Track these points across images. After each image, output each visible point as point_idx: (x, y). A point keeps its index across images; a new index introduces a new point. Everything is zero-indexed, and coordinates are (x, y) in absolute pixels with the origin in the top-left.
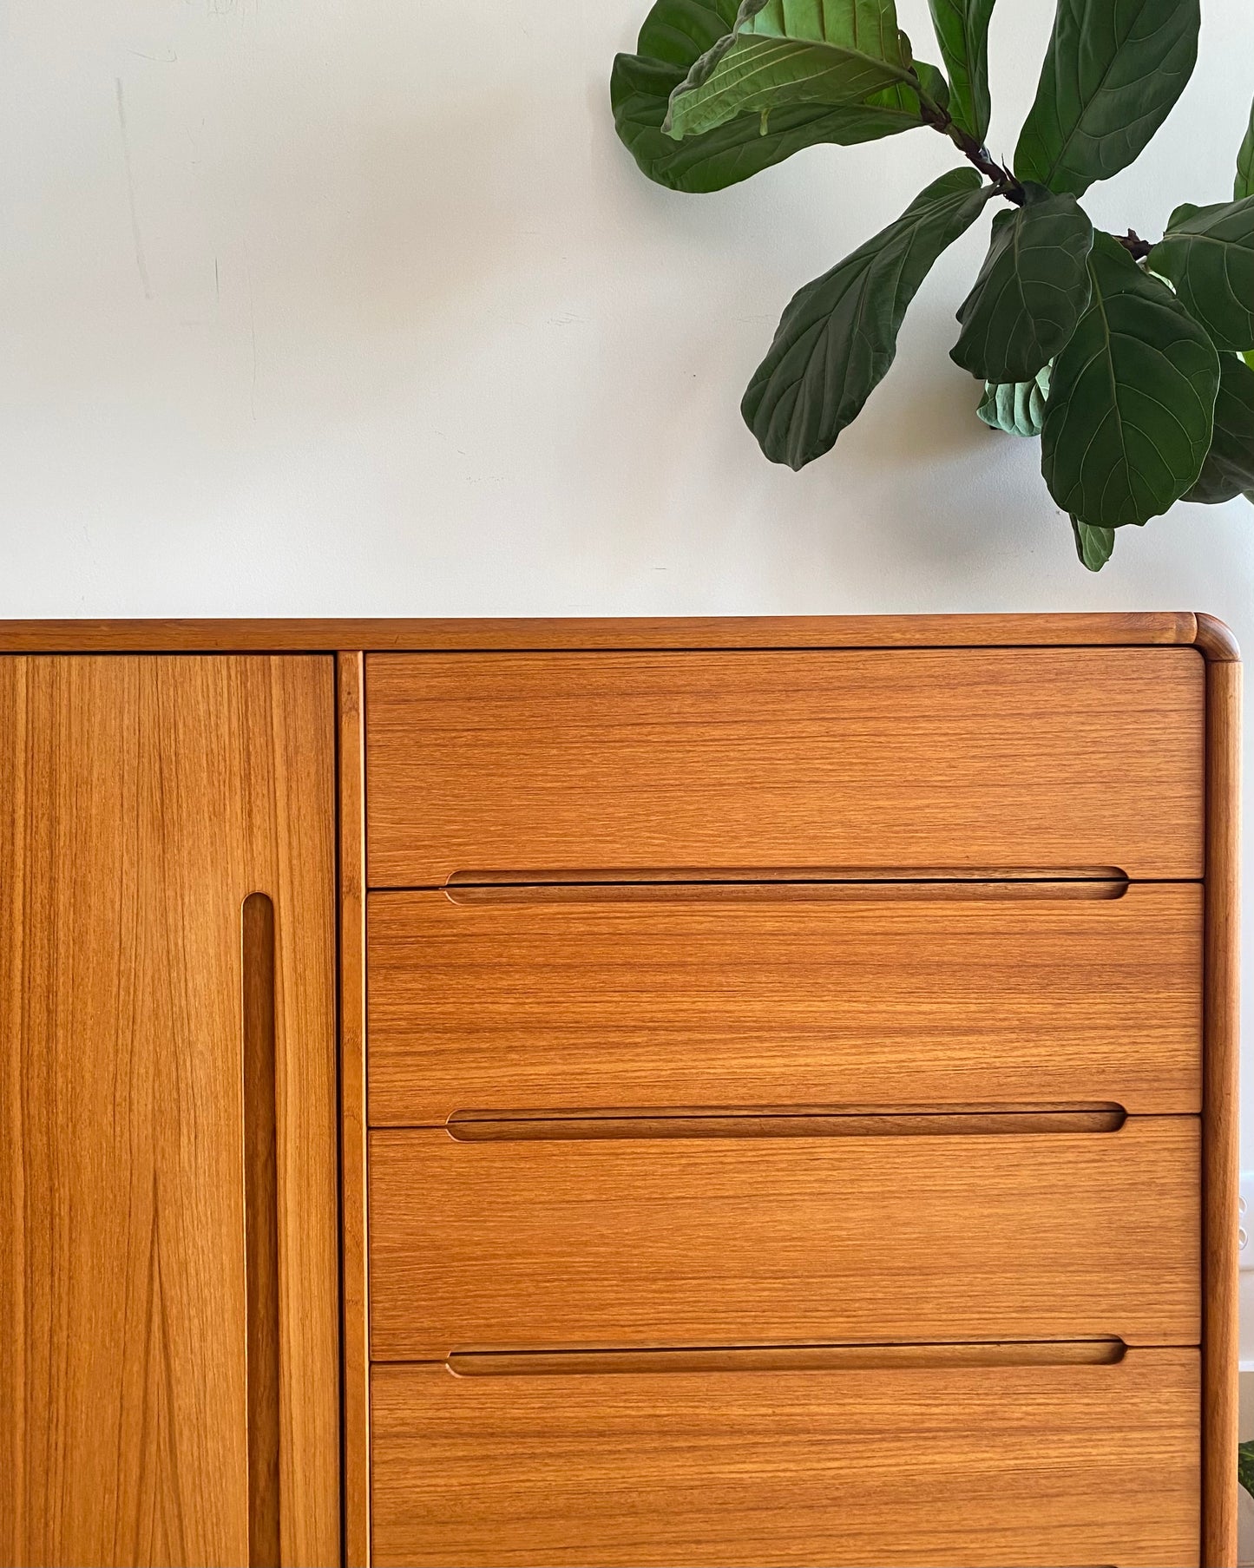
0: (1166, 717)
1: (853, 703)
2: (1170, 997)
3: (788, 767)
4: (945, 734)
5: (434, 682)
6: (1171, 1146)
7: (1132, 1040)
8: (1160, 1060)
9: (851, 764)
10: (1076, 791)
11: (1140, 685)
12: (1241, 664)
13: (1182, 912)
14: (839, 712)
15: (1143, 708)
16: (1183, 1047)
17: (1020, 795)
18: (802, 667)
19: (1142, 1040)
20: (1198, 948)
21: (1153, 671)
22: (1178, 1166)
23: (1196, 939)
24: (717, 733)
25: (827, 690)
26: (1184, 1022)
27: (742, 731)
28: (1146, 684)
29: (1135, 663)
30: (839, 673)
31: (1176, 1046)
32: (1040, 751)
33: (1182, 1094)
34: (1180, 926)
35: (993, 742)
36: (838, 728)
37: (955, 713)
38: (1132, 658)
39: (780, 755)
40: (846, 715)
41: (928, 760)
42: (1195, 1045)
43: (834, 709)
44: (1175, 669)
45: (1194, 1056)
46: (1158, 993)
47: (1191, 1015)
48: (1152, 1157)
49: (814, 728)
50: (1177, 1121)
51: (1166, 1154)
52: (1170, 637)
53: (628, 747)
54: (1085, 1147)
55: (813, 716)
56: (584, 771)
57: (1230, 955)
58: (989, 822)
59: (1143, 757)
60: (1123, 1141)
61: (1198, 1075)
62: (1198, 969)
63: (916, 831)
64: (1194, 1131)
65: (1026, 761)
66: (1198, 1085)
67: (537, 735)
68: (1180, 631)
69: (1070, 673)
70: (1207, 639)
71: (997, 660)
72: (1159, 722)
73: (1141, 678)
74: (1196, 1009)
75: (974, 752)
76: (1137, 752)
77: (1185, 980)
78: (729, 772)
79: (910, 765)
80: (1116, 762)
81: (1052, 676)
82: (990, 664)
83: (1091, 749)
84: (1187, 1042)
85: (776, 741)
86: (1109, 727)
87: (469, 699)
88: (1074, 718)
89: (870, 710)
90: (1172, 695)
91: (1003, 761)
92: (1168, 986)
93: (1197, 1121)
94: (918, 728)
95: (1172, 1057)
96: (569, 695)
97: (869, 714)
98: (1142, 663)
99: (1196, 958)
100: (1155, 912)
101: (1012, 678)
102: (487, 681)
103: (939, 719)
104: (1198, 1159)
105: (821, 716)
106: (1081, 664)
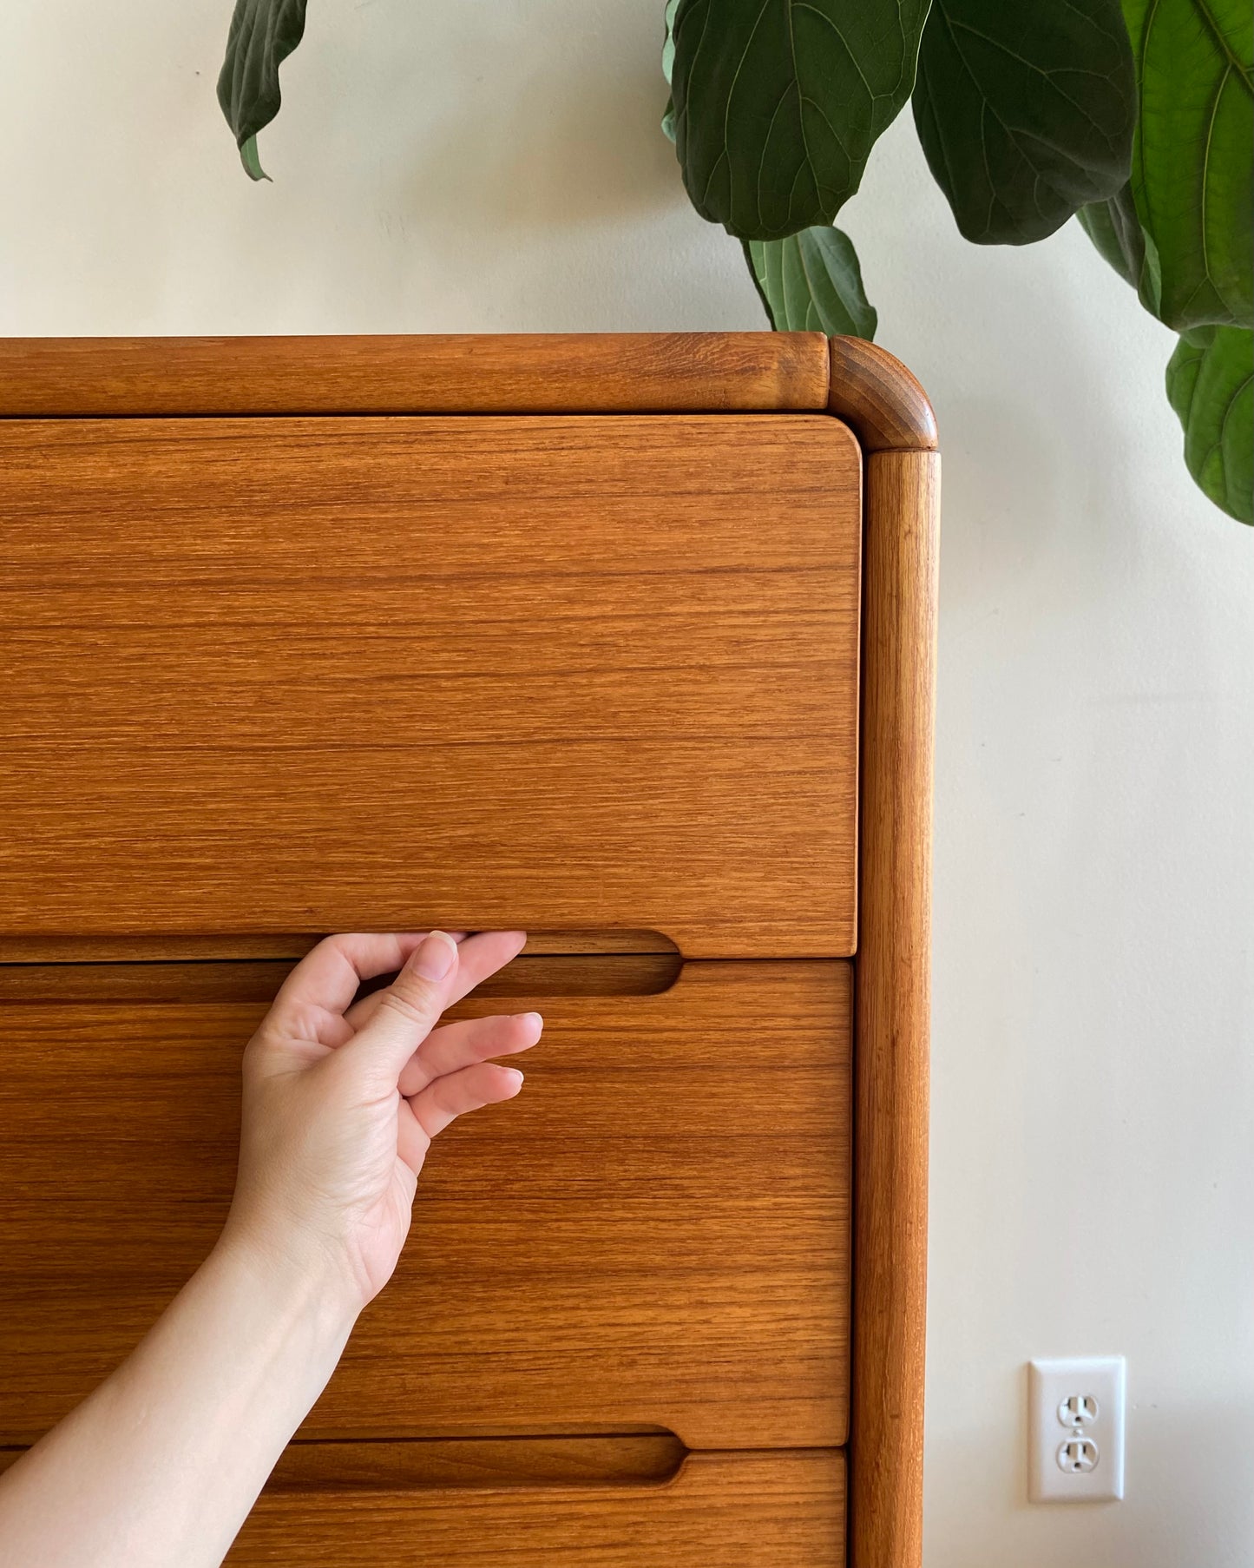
0: (766, 584)
1: (28, 551)
2: (778, 1207)
4: (246, 626)
6: (781, 1513)
7: (695, 1297)
8: (758, 1339)
9: (29, 696)
11: (701, 509)
12: (937, 458)
13: (804, 1022)
15: (713, 563)
16: (807, 1311)
19: (720, 1298)
20: (841, 1099)
21: (737, 474)
22: (794, 1553)
23: (835, 1081)
26: (810, 1258)
28: (720, 507)
31: (793, 1310)
32: (473, 666)
33: (804, 1410)
34: (800, 1050)
35: (363, 646)
37: (270, 575)
38: (685, 440)
40: (9, 579)
41: (210, 687)
42: (832, 1307)
44: (788, 468)
45: (832, 1331)
46: (751, 1197)
47: (825, 1244)
48: (741, 1535)
50: (796, 1466)
51: (771, 1528)
52: (767, 388)
54: (595, 1516)
57: (902, 1121)
59: (714, 681)
60: (677, 1506)
61: (839, 1368)
62: (843, 1148)
63: (190, 852)
64: (831, 1481)
65: (441, 690)
66: (841, 1390)
68: (788, 372)
69: (539, 477)
70: (852, 395)
71: (364, 442)
72: (750, 598)
73: (709, 492)
74: (837, 1233)
76: (702, 668)
77: (811, 1170)
79: (168, 698)
80: (649, 693)
81: (499, 486)
82: (346, 456)
83: (591, 663)
84: (817, 1301)
86: (633, 609)
88: (550, 588)
89: (66, 566)
90: (780, 533)
91: (387, 690)
92: (774, 1184)
93: (840, 1462)
94: (186, 610)
95: (783, 1332)
97: (64, 577)
98: (708, 453)
99: (837, 1121)
100: (743, 1023)
101: (399, 489)
103: (231, 588)
104: (841, 1538)
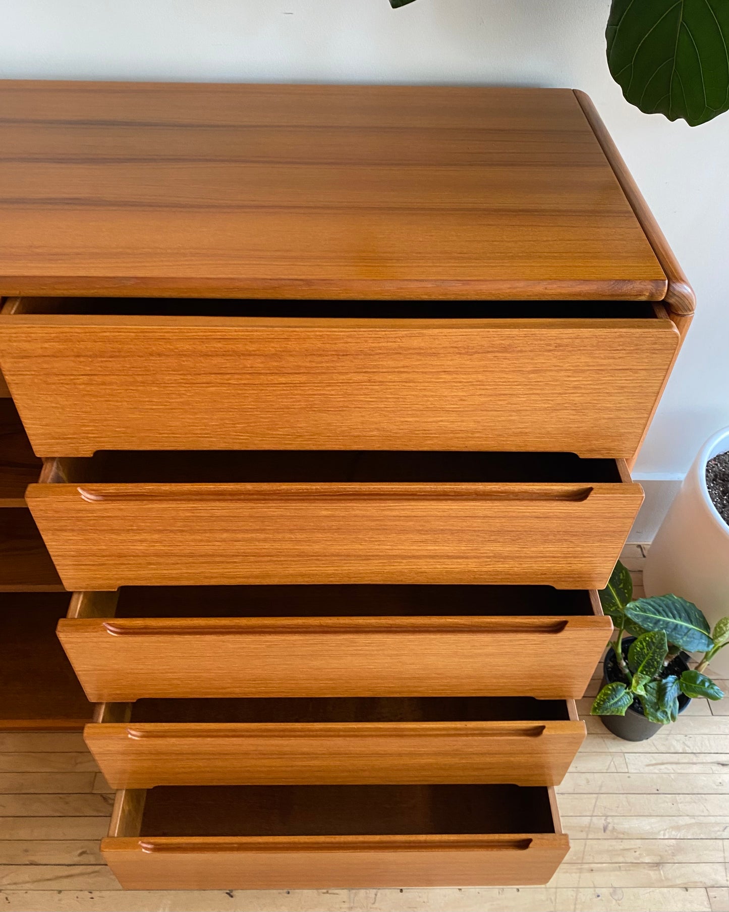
0: (636, 373)
1: (391, 363)
3: (339, 399)
4: (460, 382)
5: (46, 345)
9: (387, 398)
10: (554, 414)
11: (621, 354)
14: (379, 368)
15: (621, 367)
17: (511, 416)
18: (349, 340)
24: (283, 380)
25: (371, 355)
27: (303, 378)
28: (627, 353)
29: (622, 339)
30: (380, 345)
32: (531, 392)
35: (496, 387)
36: (377, 378)
37: (470, 370)
39: (333, 392)
40: (384, 370)
41: (445, 396)
43: (375, 366)
44: (655, 343)
49: (360, 377)
53: (213, 386)
55: (358, 370)
56: (181, 400)
58: (485, 429)
59: (611, 396)
65: (519, 397)
67: (139, 379)
69: (567, 346)
72: (629, 376)
73: (625, 350)
75: (483, 392)
76: (607, 393)
78: (294, 402)
79: (431, 399)
80: (589, 399)
82: (503, 340)
83: (572, 391)
85: (329, 385)
86: (589, 379)
87: (78, 356)
88: (563, 373)
89: (404, 367)
90: (646, 360)
91: (502, 398)
94: (441, 378)
96: (160, 355)
97: (402, 370)
101: (519, 349)
102: (89, 345)
103: (456, 373)
105: (364, 370)
106: (578, 341)
